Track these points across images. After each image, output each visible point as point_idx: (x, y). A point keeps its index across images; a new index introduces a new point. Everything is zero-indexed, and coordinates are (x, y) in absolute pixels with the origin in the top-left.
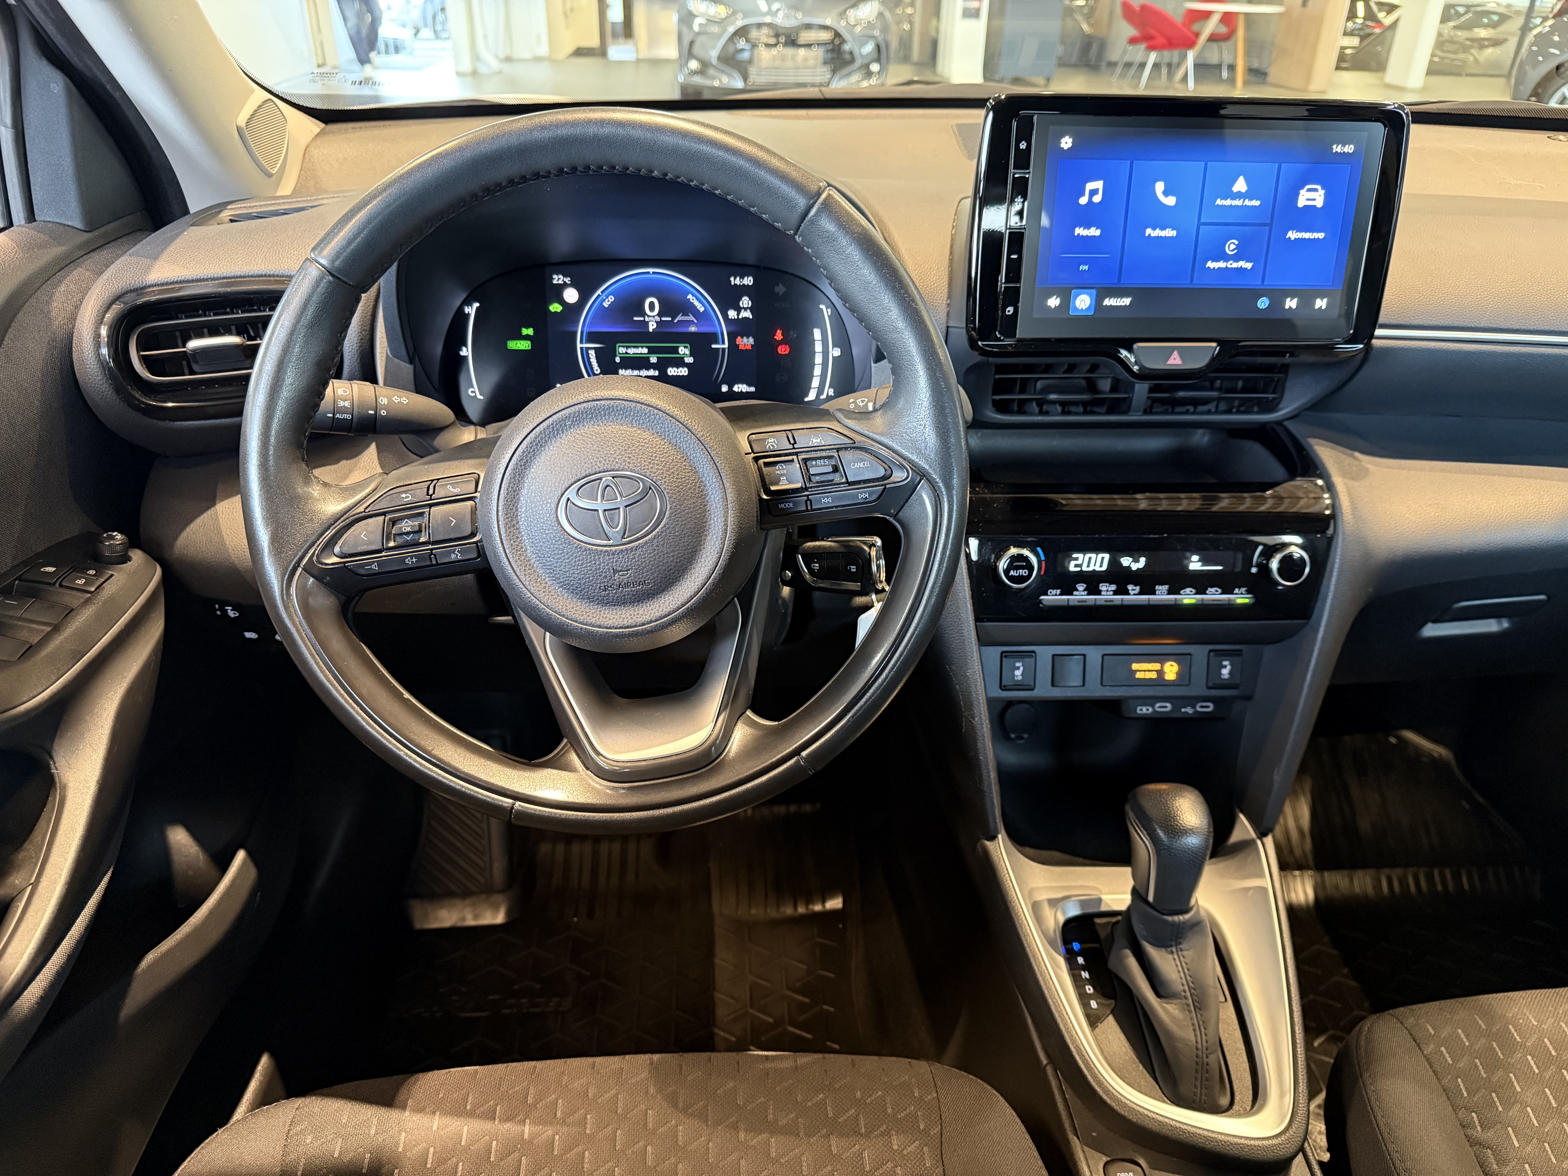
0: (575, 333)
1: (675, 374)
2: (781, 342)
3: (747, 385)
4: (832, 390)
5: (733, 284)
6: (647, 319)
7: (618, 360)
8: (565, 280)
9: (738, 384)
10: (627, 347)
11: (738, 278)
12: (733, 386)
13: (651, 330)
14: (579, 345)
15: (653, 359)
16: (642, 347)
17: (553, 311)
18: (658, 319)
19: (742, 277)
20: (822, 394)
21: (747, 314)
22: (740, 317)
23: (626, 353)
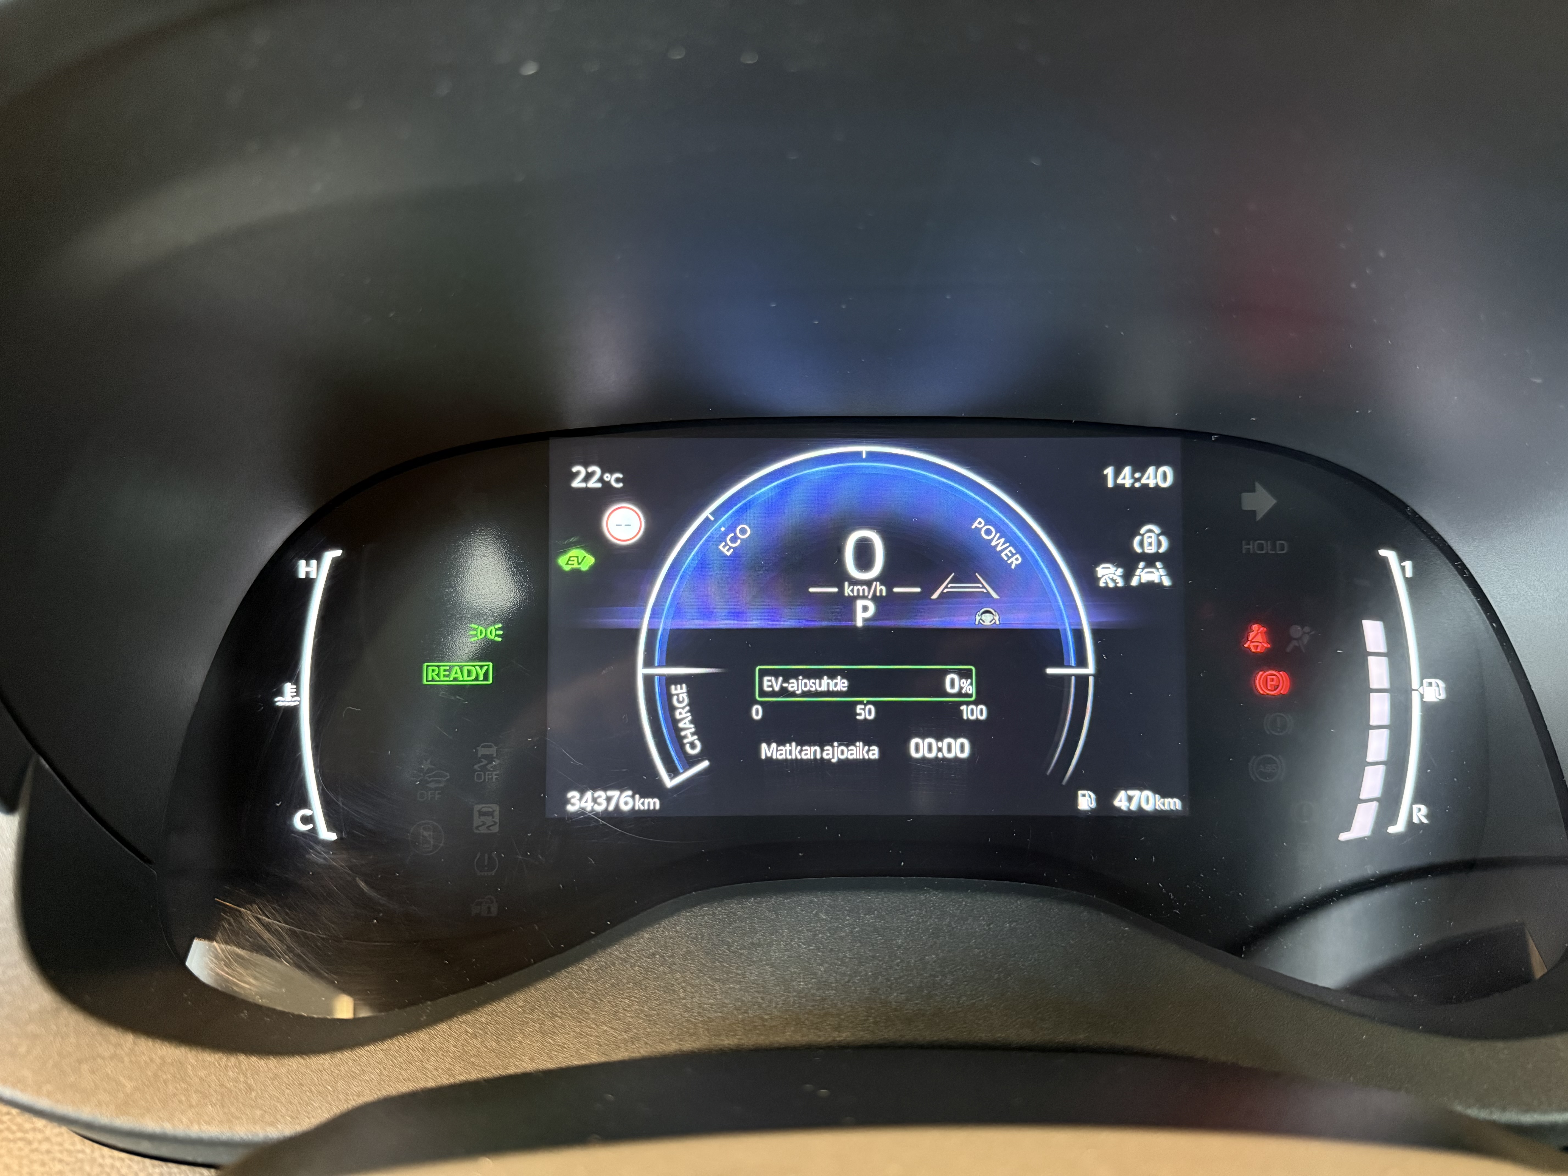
0: (636, 633)
1: (931, 756)
2: (1267, 660)
3: (1156, 791)
4: (1424, 809)
5: (1110, 484)
6: (848, 591)
7: (757, 713)
8: (607, 477)
9: (1126, 788)
10: (788, 675)
11: (1127, 470)
12: (1113, 794)
13: (859, 623)
14: (641, 671)
15: (866, 712)
16: (832, 675)
17: (567, 568)
18: (881, 589)
19: (1140, 467)
20: (1393, 820)
21: (1157, 575)
22: (1134, 582)
23: (784, 692)
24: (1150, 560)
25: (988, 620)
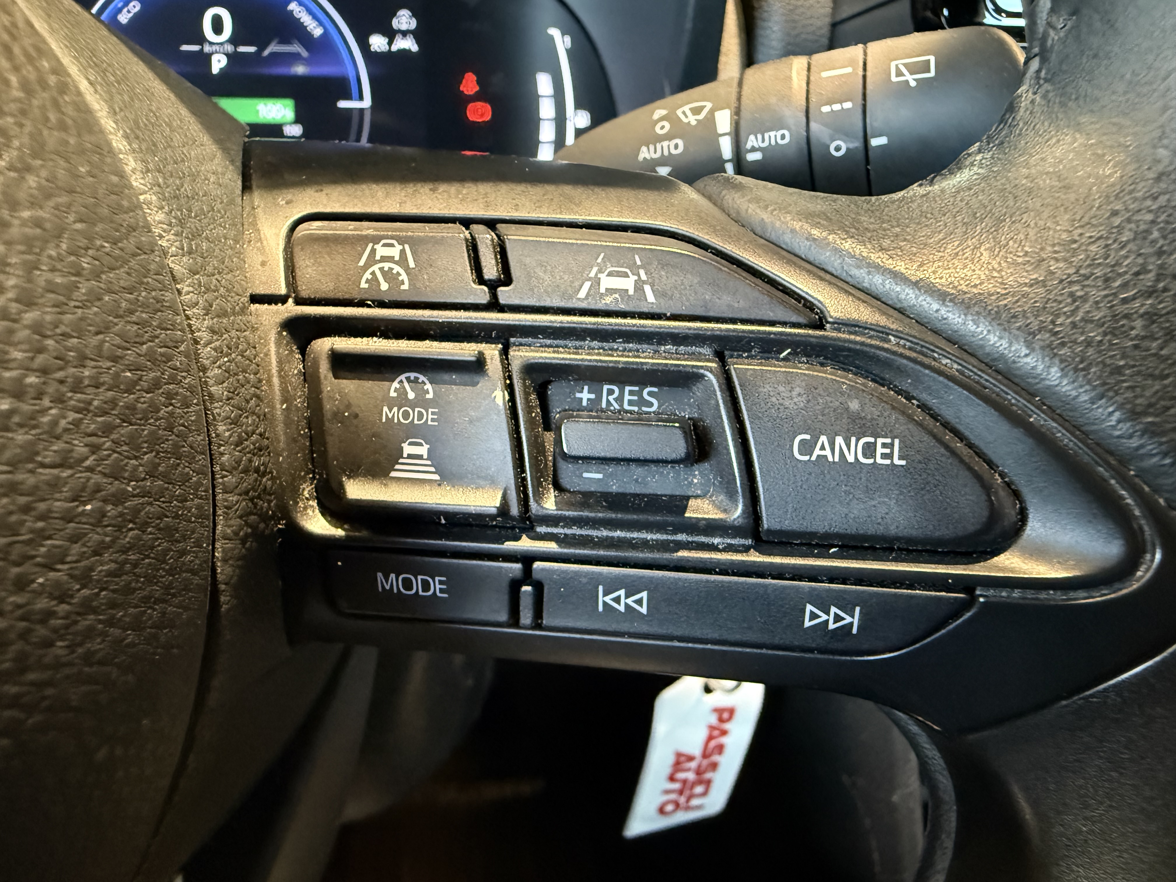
6: (207, 49)
13: (215, 71)
18: (230, 48)
22: (394, 49)
24: (404, 34)
25: (300, 70)
